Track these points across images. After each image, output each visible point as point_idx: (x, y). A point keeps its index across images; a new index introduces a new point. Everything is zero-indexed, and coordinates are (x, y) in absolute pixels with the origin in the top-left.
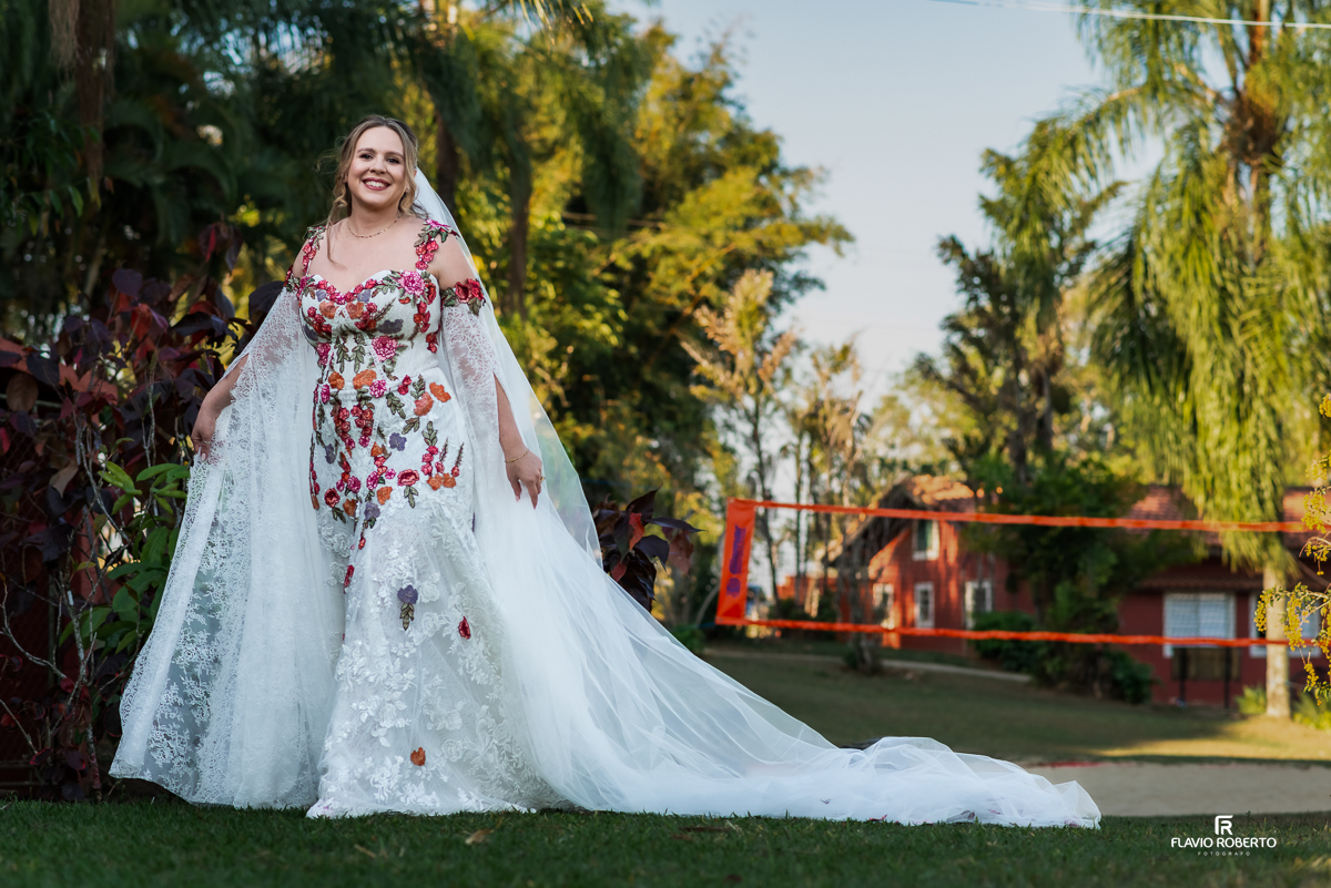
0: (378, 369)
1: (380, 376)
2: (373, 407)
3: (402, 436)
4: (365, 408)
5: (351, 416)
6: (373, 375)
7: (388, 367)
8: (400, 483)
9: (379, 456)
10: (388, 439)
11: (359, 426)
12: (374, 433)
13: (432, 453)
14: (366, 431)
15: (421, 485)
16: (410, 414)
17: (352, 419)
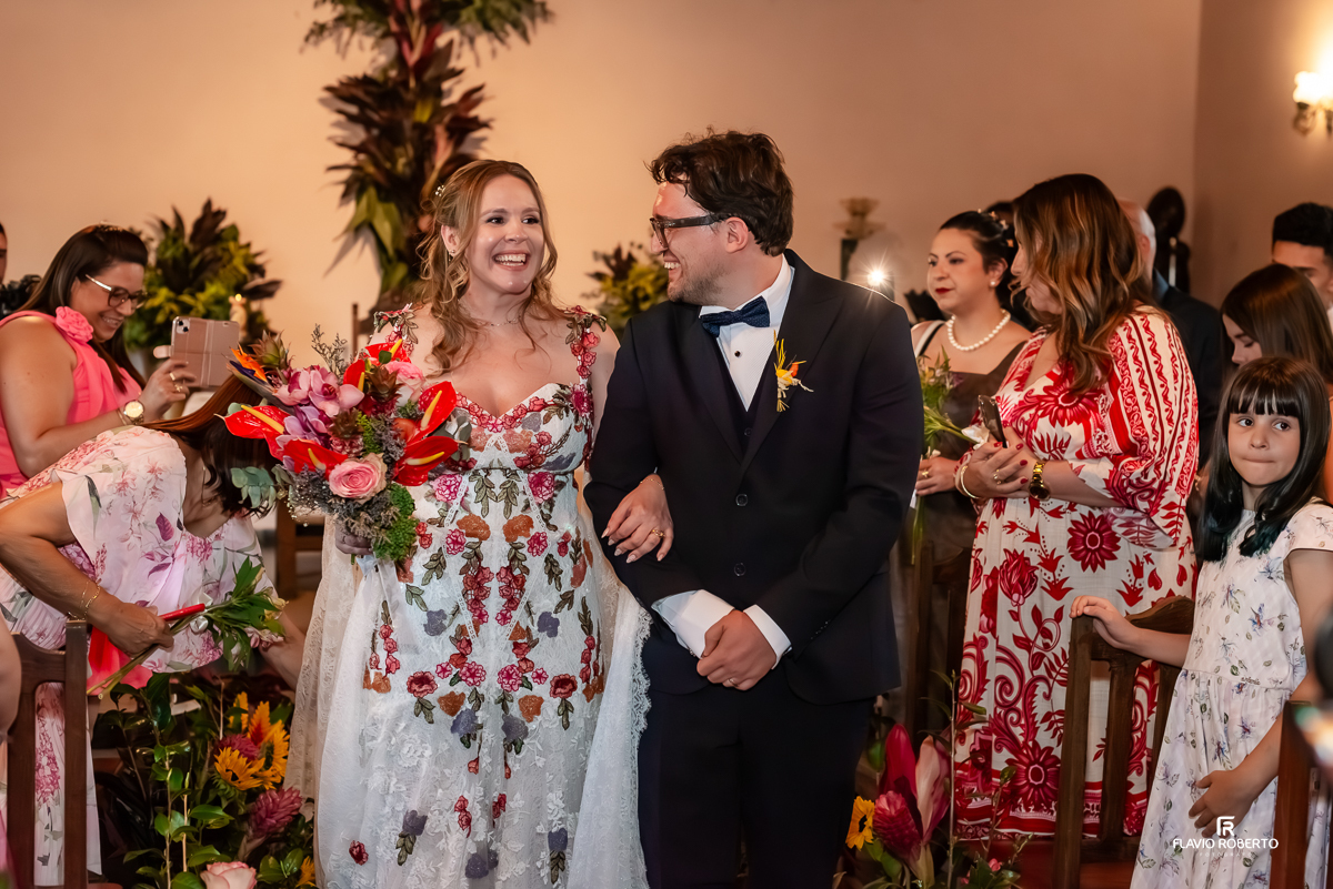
0: (534, 514)
1: (538, 527)
2: (528, 571)
3: (554, 616)
4: (517, 572)
5: (495, 580)
6: (529, 523)
7: (546, 511)
8: (554, 694)
9: (522, 643)
10: (536, 619)
11: (503, 596)
12: (521, 607)
13: (590, 648)
14: (512, 603)
15: (576, 699)
16: (566, 586)
17: (494, 585)
